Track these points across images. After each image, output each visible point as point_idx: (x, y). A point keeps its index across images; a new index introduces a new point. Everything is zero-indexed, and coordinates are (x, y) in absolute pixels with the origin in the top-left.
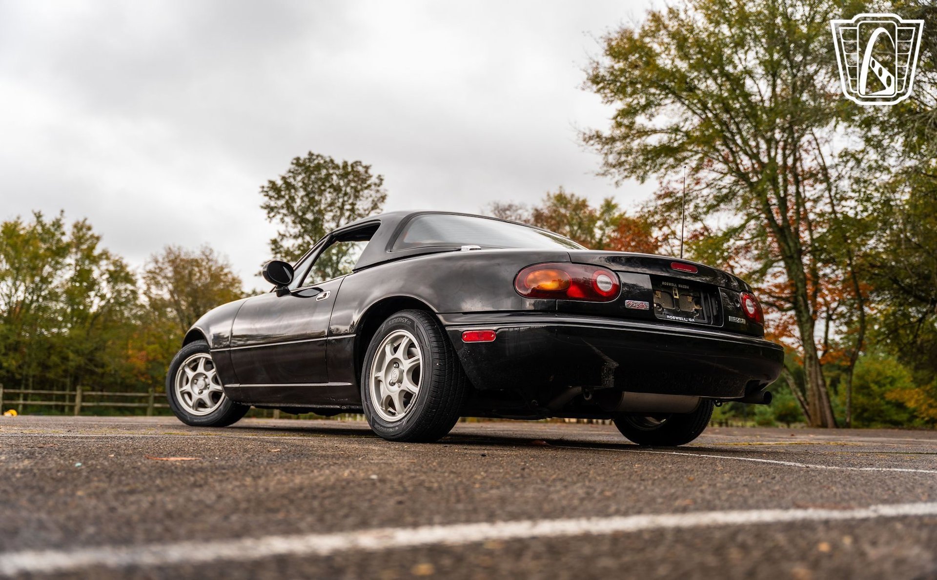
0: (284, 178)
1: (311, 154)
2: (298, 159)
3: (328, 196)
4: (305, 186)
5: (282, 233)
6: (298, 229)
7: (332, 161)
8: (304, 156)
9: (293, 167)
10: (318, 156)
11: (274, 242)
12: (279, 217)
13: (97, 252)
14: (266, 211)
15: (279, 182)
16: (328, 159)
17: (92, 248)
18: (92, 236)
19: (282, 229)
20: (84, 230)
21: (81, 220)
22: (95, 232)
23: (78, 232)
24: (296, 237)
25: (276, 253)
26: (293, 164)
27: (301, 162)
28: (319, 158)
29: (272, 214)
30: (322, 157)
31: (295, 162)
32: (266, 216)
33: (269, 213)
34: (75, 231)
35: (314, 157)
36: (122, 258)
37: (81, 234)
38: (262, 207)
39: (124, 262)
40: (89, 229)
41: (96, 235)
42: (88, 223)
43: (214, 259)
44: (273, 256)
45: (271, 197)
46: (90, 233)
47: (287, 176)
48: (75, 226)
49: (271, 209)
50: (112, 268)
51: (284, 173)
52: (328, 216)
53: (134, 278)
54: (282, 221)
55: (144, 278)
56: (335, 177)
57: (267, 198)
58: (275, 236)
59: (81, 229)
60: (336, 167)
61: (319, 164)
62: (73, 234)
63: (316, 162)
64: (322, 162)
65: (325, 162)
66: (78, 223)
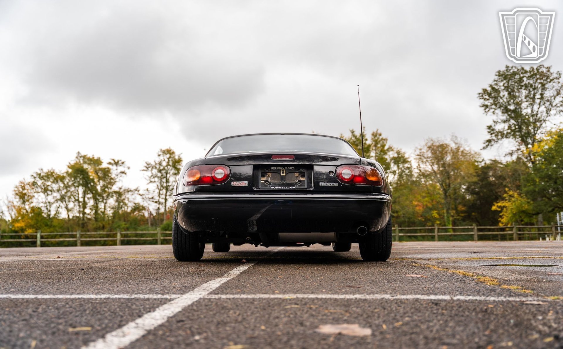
0: (491, 86)
1: (507, 67)
2: (499, 72)
3: (524, 92)
4: (507, 88)
5: (496, 120)
6: (505, 117)
7: (523, 69)
8: (503, 69)
9: (496, 78)
10: (512, 67)
11: (489, 127)
12: (492, 110)
13: (386, 148)
14: (483, 108)
15: (489, 89)
16: (520, 68)
17: (383, 146)
18: (382, 139)
19: (494, 118)
20: (378, 136)
21: (375, 131)
22: (383, 136)
23: (375, 138)
24: (504, 122)
25: (491, 134)
26: (496, 75)
27: (501, 73)
28: (514, 68)
29: (487, 110)
30: (515, 67)
31: (497, 74)
32: (483, 112)
33: (485, 109)
34: (373, 137)
35: (510, 68)
36: (401, 149)
37: (376, 138)
38: (480, 106)
39: (403, 151)
40: (380, 135)
41: (384, 138)
42: (379, 132)
43: (459, 142)
44: (490, 136)
45: (485, 99)
46: (381, 137)
47: (493, 84)
48: (373, 135)
49: (486, 106)
50: (396, 155)
51: (491, 82)
52: (524, 105)
53: (409, 160)
54: (494, 113)
55: (415, 159)
56: (525, 79)
57: (482, 101)
58: (490, 123)
59: (376, 136)
60: (526, 72)
61: (514, 72)
62: (372, 139)
63: (511, 71)
64: (516, 70)
65: (518, 70)
66: (374, 133)
